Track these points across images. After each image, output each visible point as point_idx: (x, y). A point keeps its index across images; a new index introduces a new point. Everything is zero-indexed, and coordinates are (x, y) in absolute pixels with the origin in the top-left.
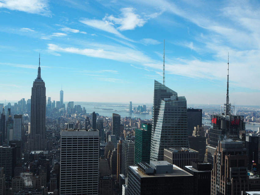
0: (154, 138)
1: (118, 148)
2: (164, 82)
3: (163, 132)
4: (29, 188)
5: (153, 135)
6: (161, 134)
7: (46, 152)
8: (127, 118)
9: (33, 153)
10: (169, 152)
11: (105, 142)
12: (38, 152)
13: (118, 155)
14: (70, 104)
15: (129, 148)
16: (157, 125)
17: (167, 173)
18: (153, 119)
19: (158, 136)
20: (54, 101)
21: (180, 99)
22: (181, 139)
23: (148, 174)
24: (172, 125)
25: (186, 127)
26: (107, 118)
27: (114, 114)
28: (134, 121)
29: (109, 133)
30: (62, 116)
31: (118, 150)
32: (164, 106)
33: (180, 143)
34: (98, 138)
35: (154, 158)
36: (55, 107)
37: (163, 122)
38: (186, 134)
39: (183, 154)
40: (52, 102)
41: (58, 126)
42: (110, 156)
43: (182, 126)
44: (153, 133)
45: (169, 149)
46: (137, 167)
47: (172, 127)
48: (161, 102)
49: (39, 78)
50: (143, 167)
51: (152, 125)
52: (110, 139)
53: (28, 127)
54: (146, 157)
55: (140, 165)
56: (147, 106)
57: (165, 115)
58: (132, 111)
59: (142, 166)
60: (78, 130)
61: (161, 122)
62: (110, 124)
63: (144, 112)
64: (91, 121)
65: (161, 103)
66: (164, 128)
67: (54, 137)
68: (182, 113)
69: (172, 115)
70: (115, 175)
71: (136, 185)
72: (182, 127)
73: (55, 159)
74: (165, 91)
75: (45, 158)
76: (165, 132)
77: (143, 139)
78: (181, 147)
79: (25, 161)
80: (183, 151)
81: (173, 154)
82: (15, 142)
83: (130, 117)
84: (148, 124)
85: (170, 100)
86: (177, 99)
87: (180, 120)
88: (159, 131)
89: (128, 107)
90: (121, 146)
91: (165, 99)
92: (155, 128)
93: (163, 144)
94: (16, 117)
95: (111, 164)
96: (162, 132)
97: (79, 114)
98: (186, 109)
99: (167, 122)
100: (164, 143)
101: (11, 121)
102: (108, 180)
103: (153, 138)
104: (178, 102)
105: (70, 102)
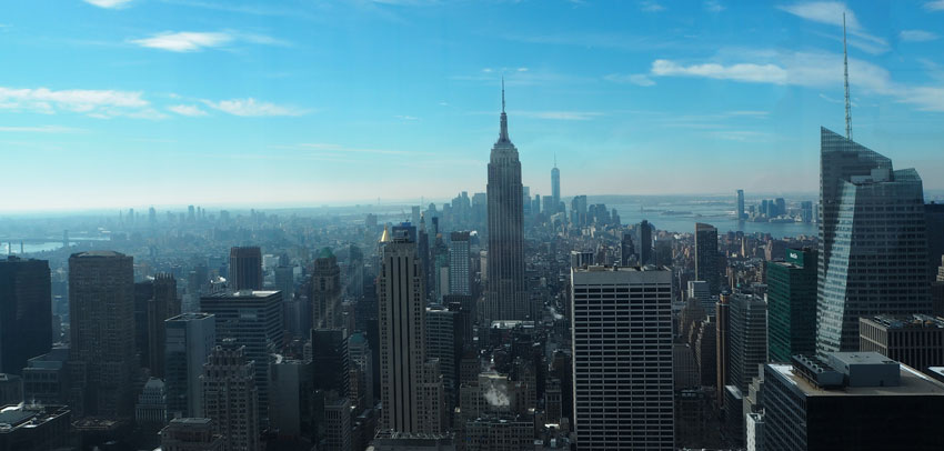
0: (828, 289)
1: (718, 314)
2: (848, 130)
3: (854, 271)
4: (501, 412)
5: (822, 280)
6: (849, 278)
7: (528, 325)
8: (731, 234)
9: (498, 325)
10: (875, 328)
11: (679, 299)
12: (510, 324)
13: (718, 335)
14: (579, 201)
15: (751, 317)
16: (833, 252)
17: (882, 385)
18: (820, 234)
19: (840, 283)
20: (538, 196)
21: (899, 177)
22: (910, 291)
23: (827, 388)
24: (879, 250)
25: (924, 257)
26: (676, 237)
27: (698, 225)
28: (755, 242)
29: (687, 277)
30: (561, 234)
31: (718, 322)
32: (853, 198)
33: (908, 301)
34: (668, 290)
35: (828, 343)
36: (541, 209)
37: (852, 243)
38: (924, 277)
39: (921, 335)
40: (533, 198)
41: (551, 259)
42: (695, 337)
43: (912, 253)
44: (821, 274)
45: (874, 320)
46: (791, 368)
47: (880, 257)
48: (843, 188)
49: (504, 140)
50: (810, 367)
51: (817, 253)
52: (691, 293)
53: (479, 262)
54: (802, 341)
55: (800, 360)
56: (786, 200)
57: (856, 223)
58: (746, 216)
59: (805, 364)
60: (616, 268)
61: (845, 243)
62: (687, 252)
63: (779, 218)
64: (637, 243)
65: (844, 191)
66: (857, 261)
67: (544, 285)
68: (909, 215)
69: (878, 223)
70: (711, 388)
71: (791, 415)
72: (910, 257)
73: (554, 342)
74: (855, 155)
75: (528, 338)
76: (860, 271)
77: (791, 290)
78: (911, 313)
79: (481, 344)
80: (919, 325)
81: (890, 334)
82: (457, 297)
83: (742, 233)
84: (806, 249)
85: (871, 180)
86: (892, 176)
87: (904, 236)
88: (842, 270)
89: (732, 205)
90: (725, 312)
91: (854, 178)
92: (827, 261)
93: (856, 305)
94: (455, 237)
95: (699, 359)
96: (849, 271)
97: (603, 228)
98: (920, 205)
99: (863, 243)
100: (858, 302)
101: (441, 247)
102: (694, 399)
103: (823, 287)
104: (897, 186)
105: (577, 197)
